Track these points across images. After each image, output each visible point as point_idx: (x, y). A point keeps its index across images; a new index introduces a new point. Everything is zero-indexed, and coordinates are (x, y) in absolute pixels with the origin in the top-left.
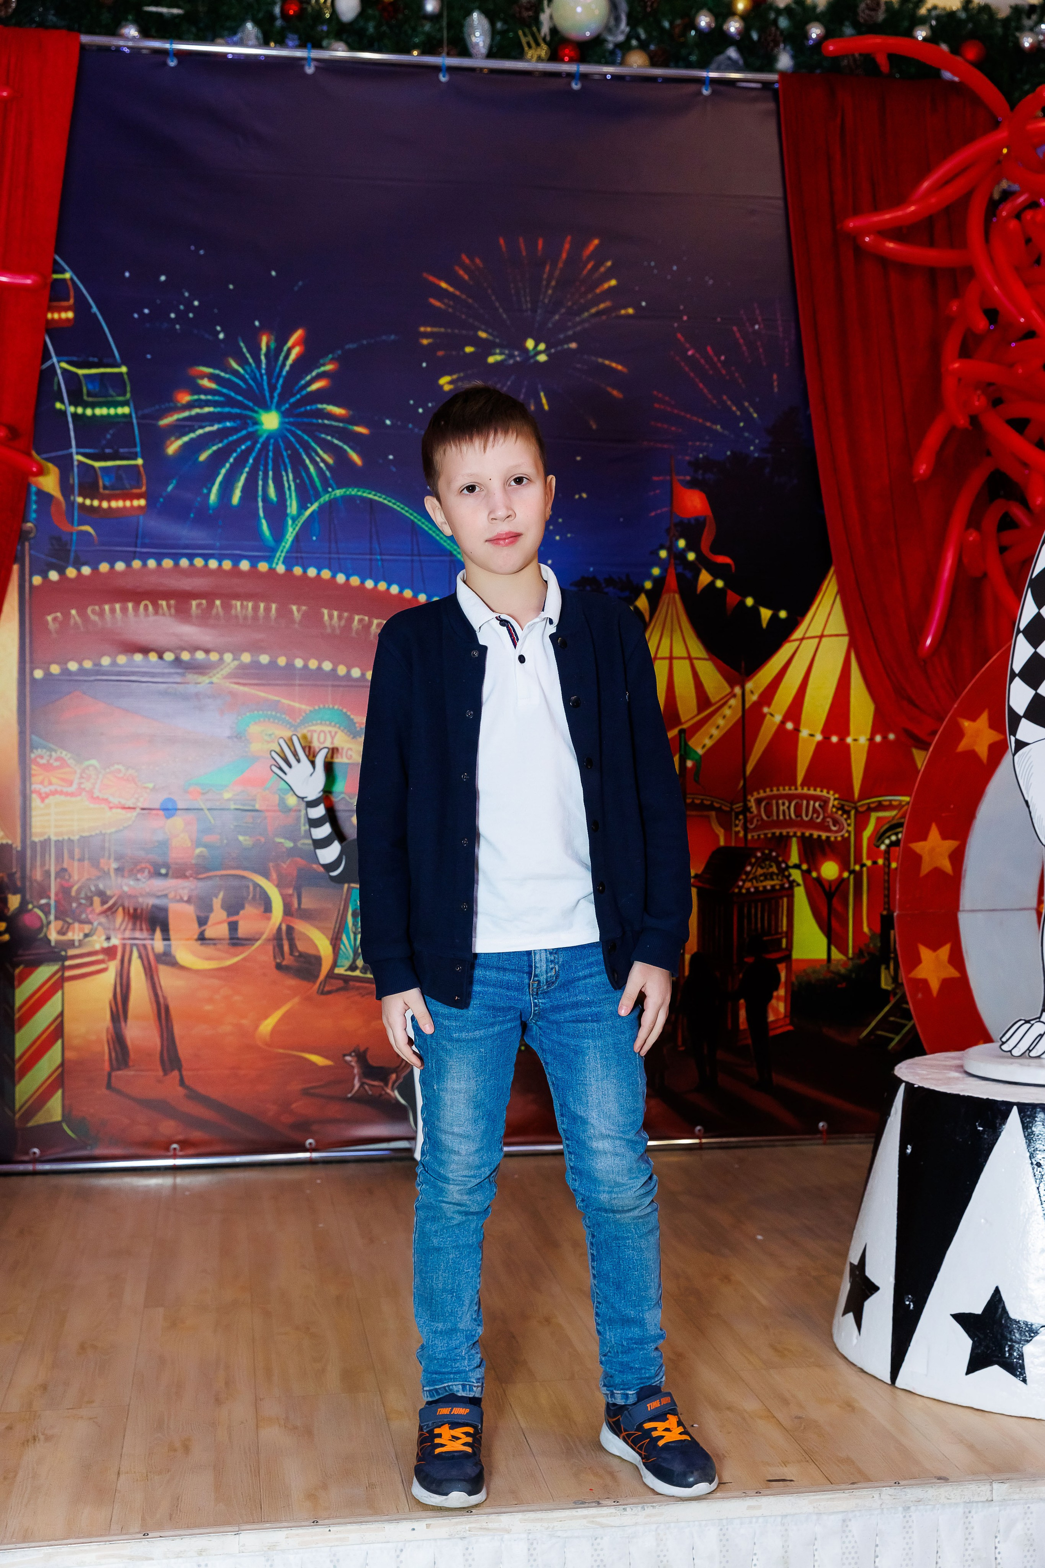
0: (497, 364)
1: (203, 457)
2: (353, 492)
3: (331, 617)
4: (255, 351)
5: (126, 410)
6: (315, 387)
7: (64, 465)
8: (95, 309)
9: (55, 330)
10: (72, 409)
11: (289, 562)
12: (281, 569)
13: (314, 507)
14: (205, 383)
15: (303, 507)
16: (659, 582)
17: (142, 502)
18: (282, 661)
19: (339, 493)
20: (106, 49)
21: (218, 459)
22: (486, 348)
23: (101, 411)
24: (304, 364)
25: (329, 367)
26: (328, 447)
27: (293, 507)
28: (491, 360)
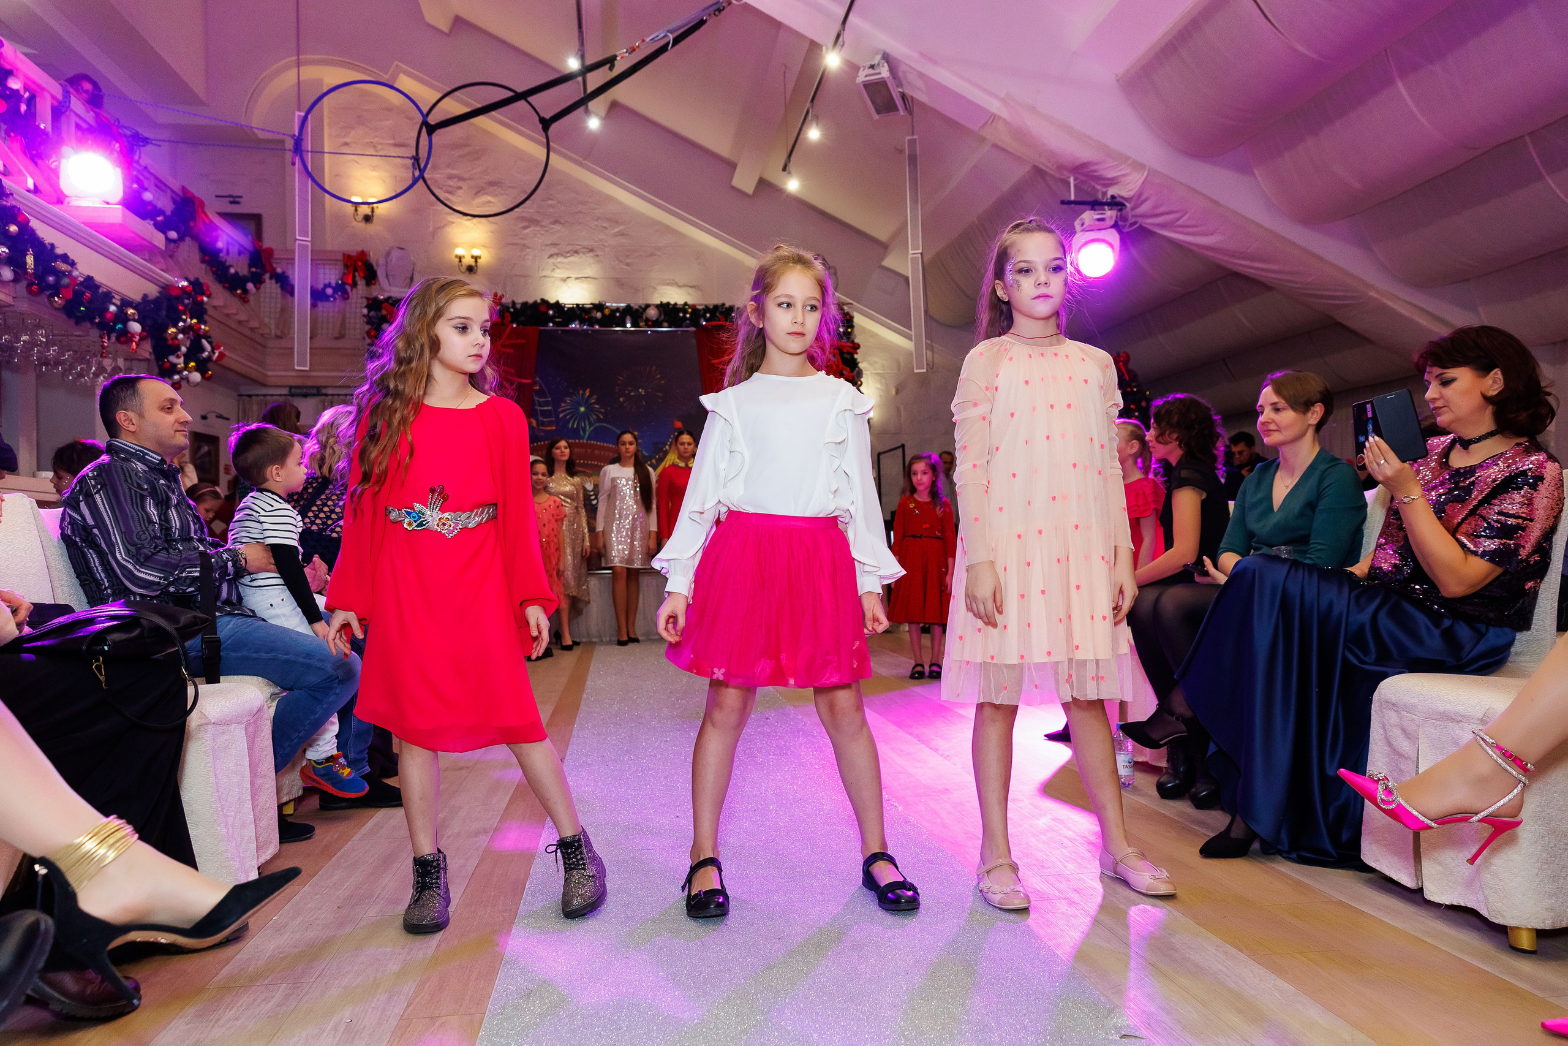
0: (634, 396)
1: (568, 417)
2: (601, 424)
3: (596, 452)
4: (579, 394)
5: (550, 408)
6: (593, 401)
7: (537, 420)
8: (544, 386)
9: (536, 391)
10: (539, 408)
11: (588, 439)
12: (585, 441)
13: (592, 428)
14: (568, 401)
15: (590, 427)
16: (671, 443)
17: (554, 428)
18: (586, 462)
19: (598, 425)
20: (544, 330)
21: (571, 418)
22: (631, 391)
23: (545, 408)
24: (589, 397)
25: (595, 397)
26: (595, 415)
27: (588, 428)
28: (632, 394)
